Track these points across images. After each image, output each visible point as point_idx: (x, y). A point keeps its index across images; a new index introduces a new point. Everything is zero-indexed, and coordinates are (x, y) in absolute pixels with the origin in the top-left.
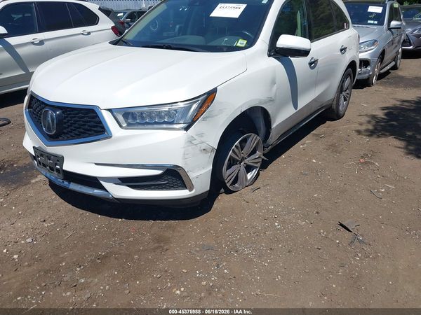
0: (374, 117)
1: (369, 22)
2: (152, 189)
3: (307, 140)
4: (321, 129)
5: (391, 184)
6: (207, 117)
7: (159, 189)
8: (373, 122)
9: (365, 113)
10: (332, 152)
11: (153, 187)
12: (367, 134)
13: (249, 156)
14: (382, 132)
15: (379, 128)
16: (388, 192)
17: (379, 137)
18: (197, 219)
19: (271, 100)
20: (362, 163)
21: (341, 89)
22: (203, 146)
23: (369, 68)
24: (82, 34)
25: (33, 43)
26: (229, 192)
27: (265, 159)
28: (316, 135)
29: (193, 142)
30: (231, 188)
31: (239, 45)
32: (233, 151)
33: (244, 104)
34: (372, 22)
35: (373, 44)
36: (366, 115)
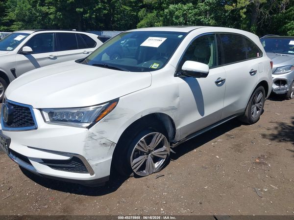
0: (282, 124)
1: (289, 52)
2: (64, 170)
3: (219, 139)
4: (235, 131)
5: (275, 185)
6: (108, 119)
7: (69, 171)
8: (280, 129)
9: (276, 120)
10: (235, 151)
11: (64, 169)
12: (271, 138)
13: (156, 149)
14: (284, 138)
15: (283, 133)
16: (269, 192)
17: (280, 141)
18: (102, 197)
19: (173, 109)
20: (256, 163)
21: (252, 101)
22: (103, 141)
23: (286, 86)
24: (84, 53)
25: (49, 58)
26: (136, 176)
27: (173, 152)
28: (229, 136)
29: (93, 137)
30: (138, 174)
31: (153, 67)
32: (139, 144)
33: (144, 111)
34: (292, 52)
35: (290, 69)
36: (277, 122)
